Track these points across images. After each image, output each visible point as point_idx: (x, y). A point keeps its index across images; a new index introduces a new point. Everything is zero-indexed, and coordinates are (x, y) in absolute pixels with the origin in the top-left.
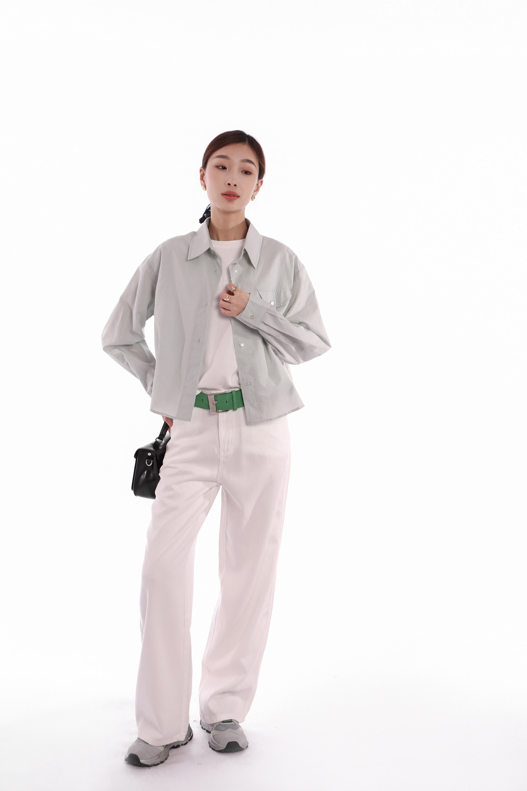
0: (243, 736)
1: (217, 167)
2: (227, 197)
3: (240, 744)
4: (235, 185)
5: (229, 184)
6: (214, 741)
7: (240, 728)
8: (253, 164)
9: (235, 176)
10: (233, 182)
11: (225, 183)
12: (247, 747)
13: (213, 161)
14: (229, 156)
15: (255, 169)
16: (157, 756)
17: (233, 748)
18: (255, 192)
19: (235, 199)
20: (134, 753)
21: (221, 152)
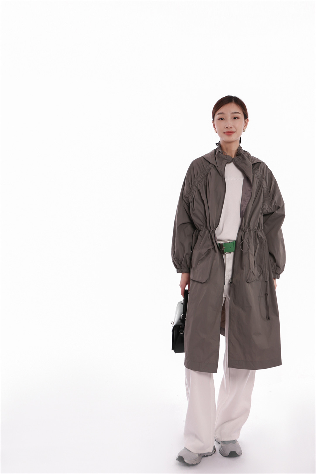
0: (239, 447)
1: (219, 119)
2: (227, 134)
3: (237, 452)
4: (231, 127)
5: (227, 128)
6: (222, 450)
7: (237, 443)
8: (239, 113)
9: (230, 123)
10: (230, 126)
11: (225, 127)
12: (241, 454)
13: (217, 117)
14: (224, 112)
15: (241, 116)
16: (194, 459)
17: (233, 455)
18: (245, 127)
19: (232, 134)
20: (181, 455)
21: (220, 111)
